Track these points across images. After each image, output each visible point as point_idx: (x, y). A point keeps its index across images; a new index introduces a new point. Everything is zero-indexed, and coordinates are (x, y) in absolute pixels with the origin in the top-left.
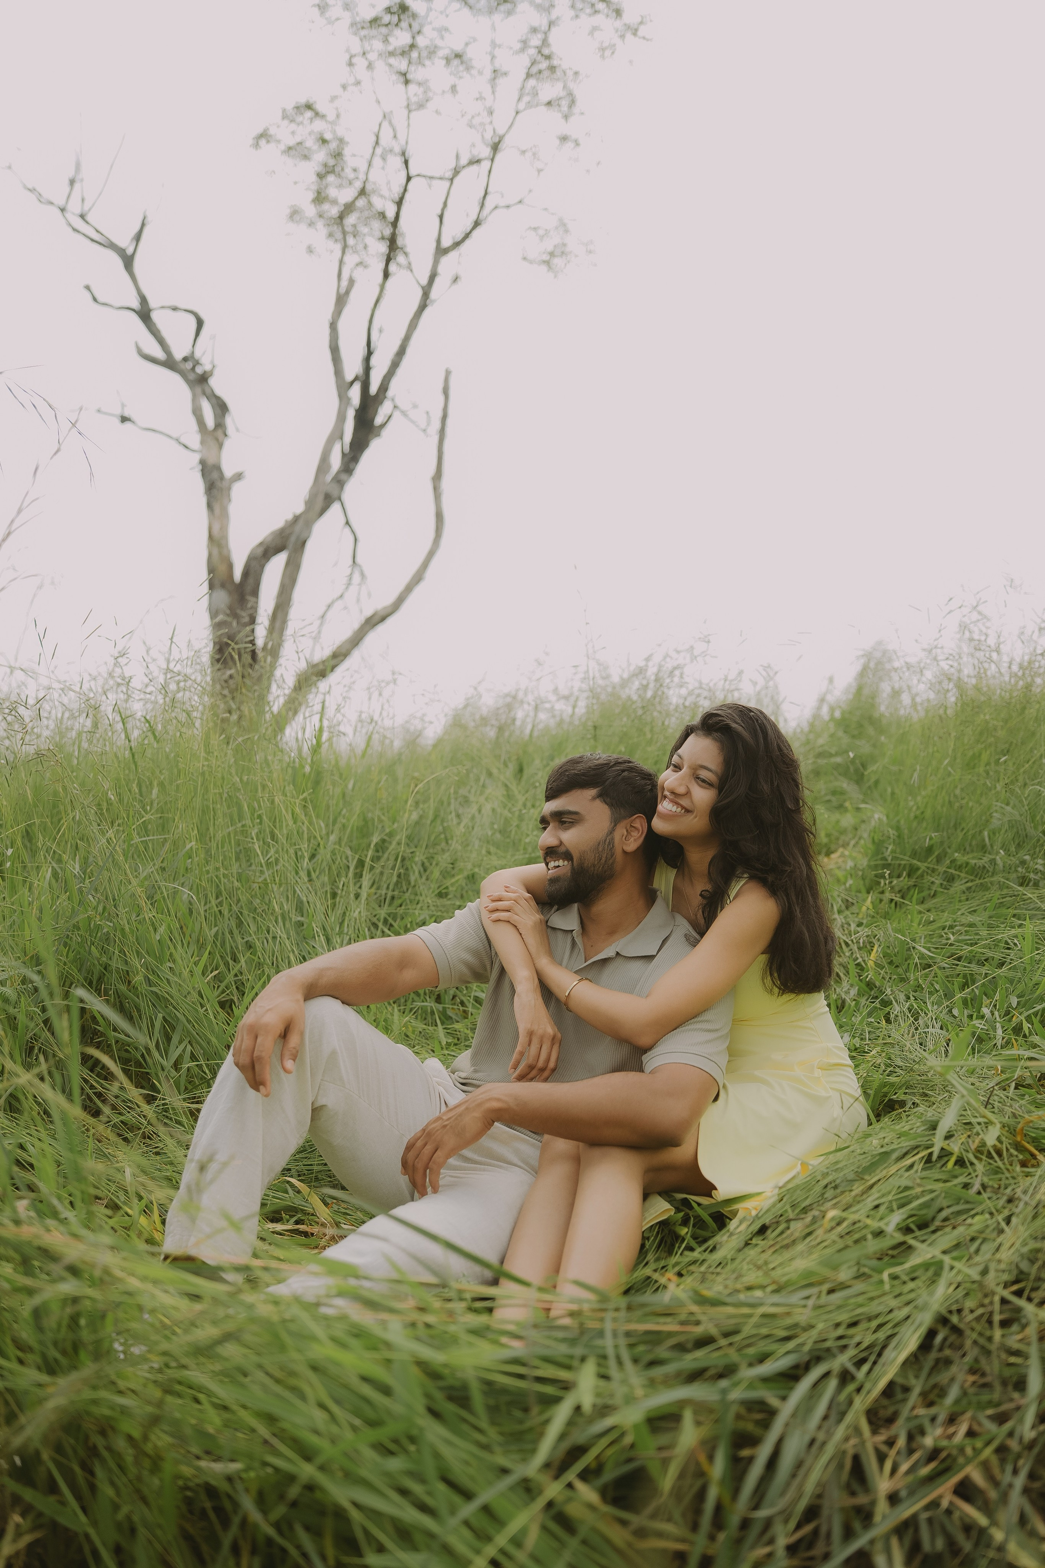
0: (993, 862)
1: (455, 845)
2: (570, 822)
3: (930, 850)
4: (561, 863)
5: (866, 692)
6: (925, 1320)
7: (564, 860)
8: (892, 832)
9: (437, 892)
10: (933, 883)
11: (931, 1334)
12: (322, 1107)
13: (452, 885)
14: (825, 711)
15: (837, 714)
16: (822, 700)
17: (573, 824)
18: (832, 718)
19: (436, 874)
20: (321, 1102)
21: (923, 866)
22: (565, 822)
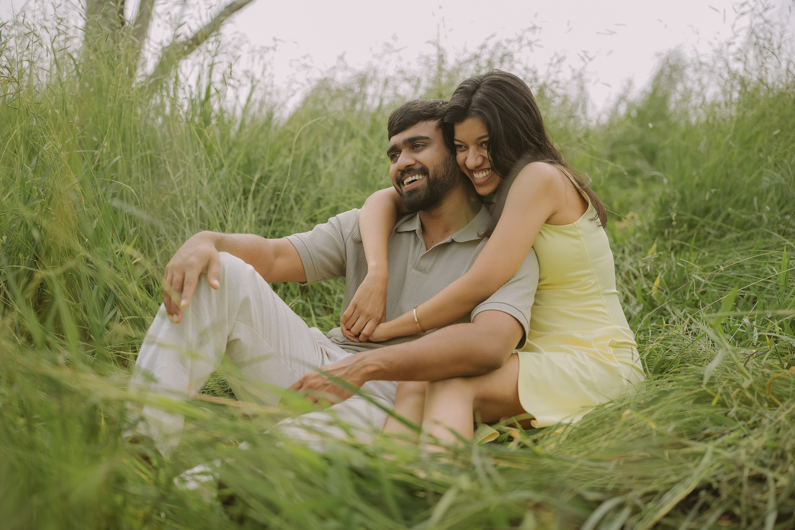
0: (760, 218)
1: (323, 182)
2: (422, 145)
3: (707, 211)
4: (417, 177)
5: (660, 94)
6: (692, 484)
7: (419, 174)
8: (678, 196)
9: (308, 218)
10: (709, 233)
11: (695, 492)
12: (236, 340)
13: (321, 214)
14: (622, 109)
15: (634, 113)
16: (622, 98)
17: (425, 146)
18: (628, 115)
19: (307, 204)
20: (235, 336)
21: (702, 221)
22: (417, 146)
